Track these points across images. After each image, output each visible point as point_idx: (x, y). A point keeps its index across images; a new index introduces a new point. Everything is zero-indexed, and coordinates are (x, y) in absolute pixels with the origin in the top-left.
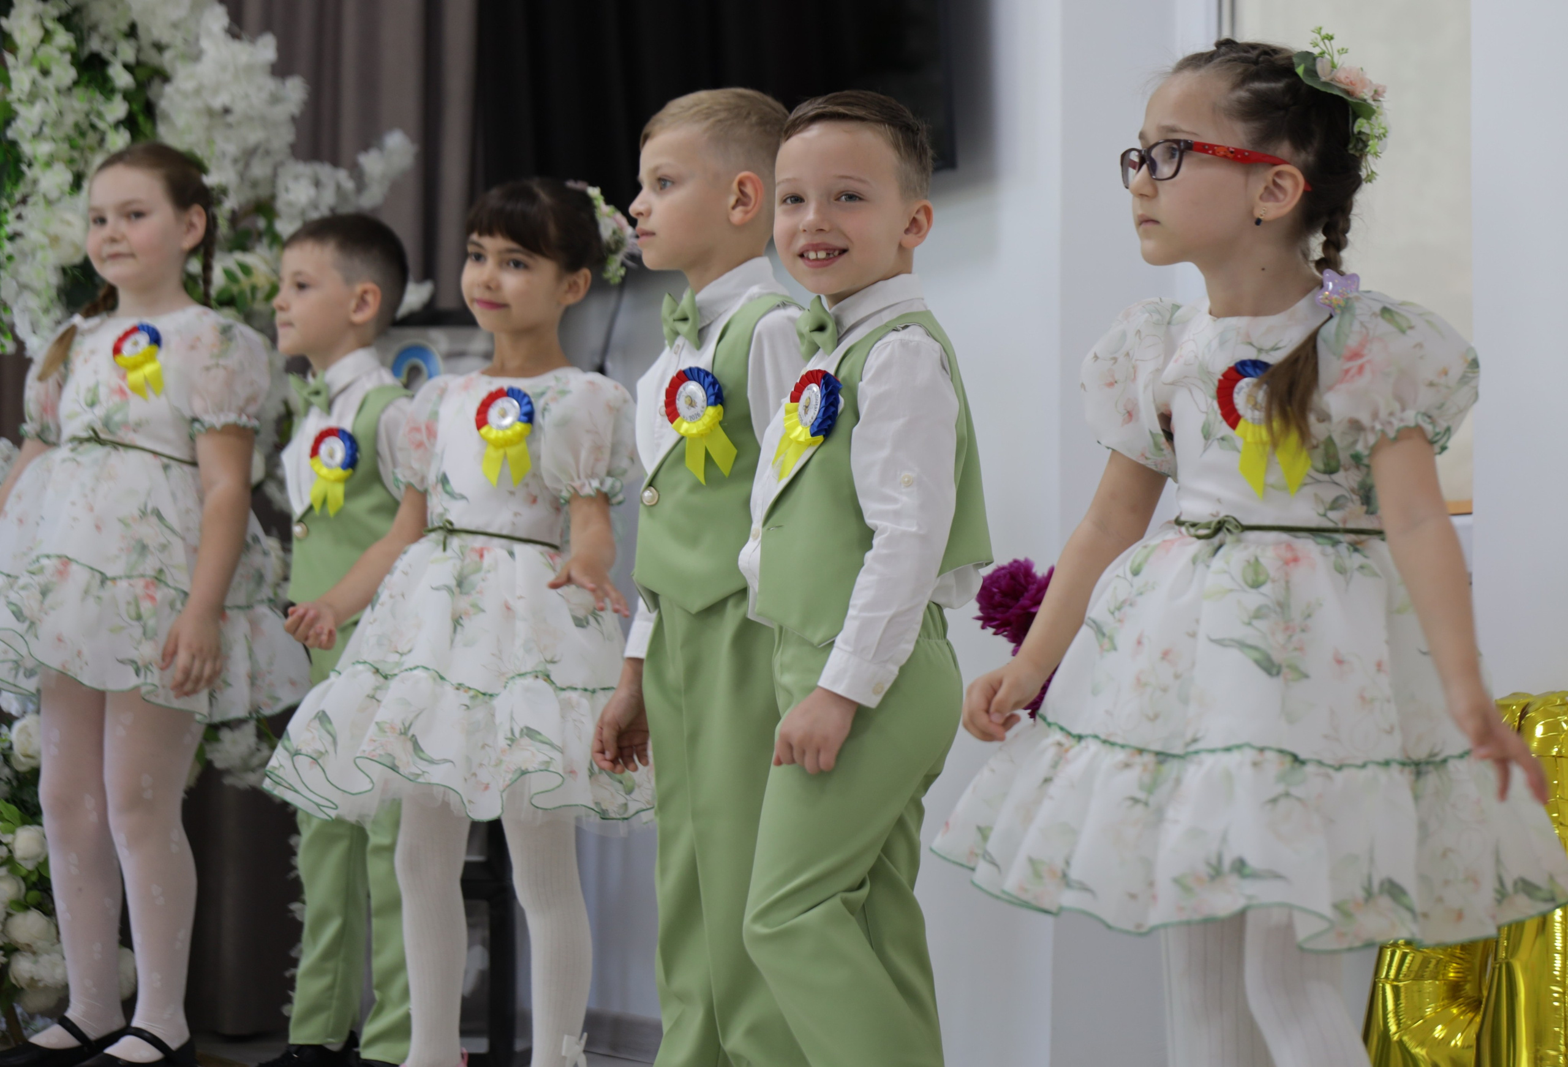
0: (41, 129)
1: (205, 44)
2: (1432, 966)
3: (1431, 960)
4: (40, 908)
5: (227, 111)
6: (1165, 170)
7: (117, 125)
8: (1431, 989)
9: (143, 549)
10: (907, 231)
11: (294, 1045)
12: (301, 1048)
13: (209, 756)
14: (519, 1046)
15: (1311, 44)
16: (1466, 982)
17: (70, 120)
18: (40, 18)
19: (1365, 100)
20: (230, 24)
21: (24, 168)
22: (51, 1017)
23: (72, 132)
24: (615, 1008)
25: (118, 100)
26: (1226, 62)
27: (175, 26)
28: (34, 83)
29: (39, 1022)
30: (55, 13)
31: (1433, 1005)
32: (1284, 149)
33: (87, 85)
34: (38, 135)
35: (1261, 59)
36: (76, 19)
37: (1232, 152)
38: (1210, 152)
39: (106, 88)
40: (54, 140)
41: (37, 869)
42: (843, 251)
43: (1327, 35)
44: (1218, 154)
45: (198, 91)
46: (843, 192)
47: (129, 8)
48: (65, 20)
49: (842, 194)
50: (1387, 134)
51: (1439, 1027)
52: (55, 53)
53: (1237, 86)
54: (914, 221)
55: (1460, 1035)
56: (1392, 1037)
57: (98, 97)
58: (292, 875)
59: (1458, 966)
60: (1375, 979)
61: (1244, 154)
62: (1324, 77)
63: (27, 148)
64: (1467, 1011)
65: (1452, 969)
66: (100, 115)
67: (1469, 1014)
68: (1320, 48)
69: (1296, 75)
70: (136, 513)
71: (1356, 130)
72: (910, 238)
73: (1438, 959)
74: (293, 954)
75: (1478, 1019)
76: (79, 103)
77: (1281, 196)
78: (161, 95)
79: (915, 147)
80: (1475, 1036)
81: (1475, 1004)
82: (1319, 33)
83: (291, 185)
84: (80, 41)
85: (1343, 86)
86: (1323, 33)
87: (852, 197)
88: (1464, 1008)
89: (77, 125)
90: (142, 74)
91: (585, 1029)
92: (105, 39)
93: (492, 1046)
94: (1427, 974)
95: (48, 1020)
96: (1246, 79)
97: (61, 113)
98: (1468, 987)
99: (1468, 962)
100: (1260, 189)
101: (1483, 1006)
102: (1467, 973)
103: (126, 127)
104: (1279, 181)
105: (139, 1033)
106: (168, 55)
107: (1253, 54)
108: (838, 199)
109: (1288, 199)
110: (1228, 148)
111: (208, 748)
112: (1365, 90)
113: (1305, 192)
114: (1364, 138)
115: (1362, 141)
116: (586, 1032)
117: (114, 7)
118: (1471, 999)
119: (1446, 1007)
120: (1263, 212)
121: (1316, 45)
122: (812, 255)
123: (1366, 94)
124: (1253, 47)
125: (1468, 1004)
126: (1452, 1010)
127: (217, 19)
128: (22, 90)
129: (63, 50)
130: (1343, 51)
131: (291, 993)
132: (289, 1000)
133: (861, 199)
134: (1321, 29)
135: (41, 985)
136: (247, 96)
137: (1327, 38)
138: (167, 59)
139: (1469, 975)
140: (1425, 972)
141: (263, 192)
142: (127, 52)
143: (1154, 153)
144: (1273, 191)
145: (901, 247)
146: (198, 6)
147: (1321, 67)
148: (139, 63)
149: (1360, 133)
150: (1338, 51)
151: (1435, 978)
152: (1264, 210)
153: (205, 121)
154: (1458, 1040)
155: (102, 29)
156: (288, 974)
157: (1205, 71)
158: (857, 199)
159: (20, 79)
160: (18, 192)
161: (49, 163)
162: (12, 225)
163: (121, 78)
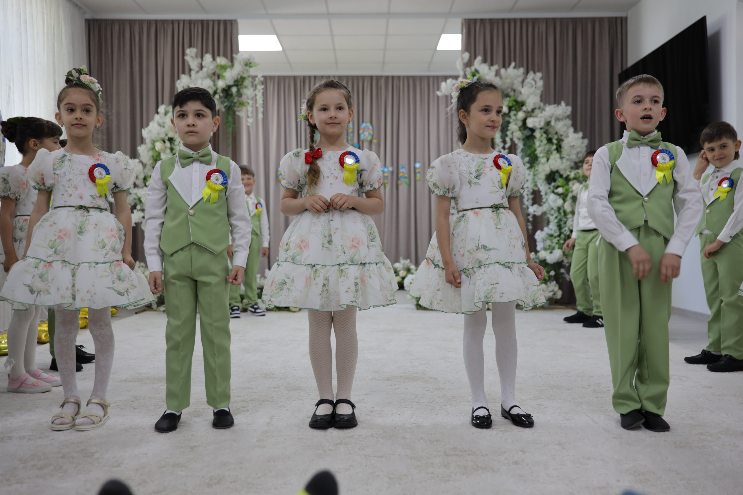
1: (570, 134)
5: (574, 146)
7: (555, 150)
17: (546, 149)
18: (540, 132)
21: (538, 158)
23: (546, 152)
25: (554, 145)
27: (564, 131)
33: (549, 143)
34: (541, 153)
39: (552, 143)
40: (543, 153)
45: (569, 143)
47: (556, 129)
52: (543, 138)
57: (551, 145)
63: (539, 155)
66: (551, 148)
76: (548, 147)
78: (562, 144)
90: (559, 140)
92: (552, 135)
97: (544, 148)
117: (553, 129)
127: (572, 130)
136: (577, 143)
138: (563, 138)
142: (556, 137)
153: (570, 148)
159: (537, 143)
160: (538, 162)
161: (543, 157)
162: (536, 168)
163: (555, 141)
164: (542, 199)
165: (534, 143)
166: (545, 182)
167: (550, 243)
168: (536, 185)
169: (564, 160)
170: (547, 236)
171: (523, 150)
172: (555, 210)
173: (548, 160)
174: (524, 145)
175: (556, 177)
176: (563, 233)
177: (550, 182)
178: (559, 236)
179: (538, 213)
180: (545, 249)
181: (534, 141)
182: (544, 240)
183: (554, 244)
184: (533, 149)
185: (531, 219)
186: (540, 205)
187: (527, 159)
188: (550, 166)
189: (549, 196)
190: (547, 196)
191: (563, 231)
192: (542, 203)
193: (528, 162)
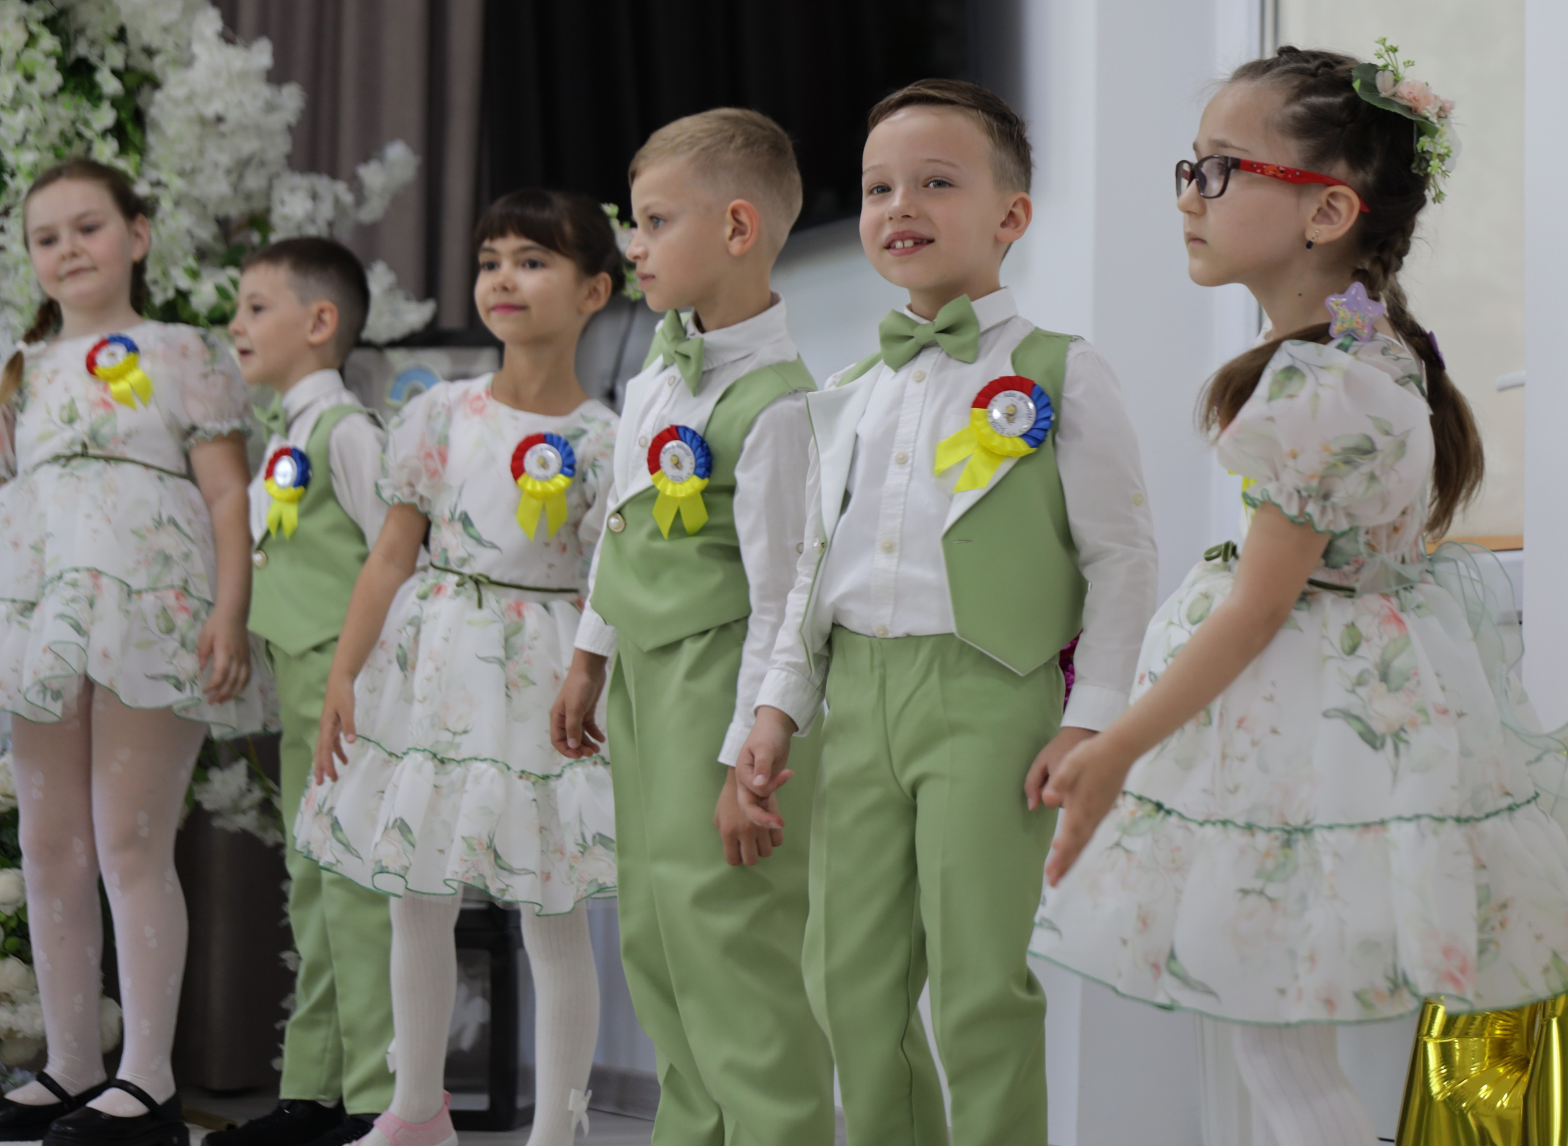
0: (24, 137)
1: (197, 49)
2: (1477, 1022)
3: (1476, 1016)
4: (19, 955)
6: (1215, 186)
7: (105, 134)
8: (1476, 1047)
9: (167, 559)
10: (1004, 225)
11: (284, 1100)
12: (293, 1103)
13: (198, 797)
14: (521, 1103)
15: (1376, 55)
16: (1513, 1040)
17: (55, 128)
18: (24, 20)
19: (1427, 118)
20: (224, 28)
21: (7, 178)
22: (30, 1070)
23: (57, 141)
24: (622, 1064)
25: (106, 106)
26: (1283, 73)
27: (166, 30)
28: (17, 89)
29: (18, 1076)
30: (40, 15)
31: (1478, 1064)
32: (1340, 169)
33: (74, 91)
35: (1320, 71)
36: (62, 22)
37: (1282, 172)
38: (1259, 171)
39: (93, 94)
40: (38, 148)
41: (16, 914)
42: (931, 241)
43: (1391, 46)
44: (1266, 173)
45: (190, 99)
46: (930, 178)
47: (118, 11)
48: (51, 24)
49: (930, 180)
50: (1451, 154)
51: (1485, 1087)
52: (41, 58)
53: (1290, 101)
54: (1011, 214)
55: (1506, 1095)
56: (1434, 1097)
57: (85, 104)
58: (284, 922)
59: (1505, 1023)
60: (1418, 1036)
61: (1295, 174)
62: (1385, 92)
63: (10, 158)
64: (1514, 1070)
65: (1499, 1026)
66: (87, 123)
67: (1516, 1074)
68: (1386, 60)
69: (1353, 89)
70: (150, 524)
71: (1419, 147)
72: (1007, 232)
73: (1484, 1016)
74: (285, 1005)
75: (1526, 1079)
76: (65, 111)
77: (1335, 218)
78: (151, 102)
79: (1012, 137)
80: (1521, 1096)
81: (1522, 1063)
82: (1384, 44)
83: (287, 197)
84: (67, 45)
85: (1405, 102)
86: (1388, 44)
87: (940, 184)
88: (1510, 1068)
89: (62, 134)
90: (131, 80)
91: (589, 1087)
92: (92, 43)
93: (493, 1103)
94: (1472, 1031)
95: (28, 1074)
96: (1304, 91)
97: (45, 120)
98: (1515, 1045)
99: (1515, 1018)
100: (1313, 211)
101: (1531, 1065)
102: (1515, 1030)
103: (113, 136)
104: (1333, 202)
105: (124, 1086)
106: (158, 61)
107: (1312, 65)
108: (927, 186)
109: (1342, 221)
110: (1278, 168)
111: (196, 788)
112: (1428, 107)
113: (1361, 212)
114: (1427, 156)
115: (1425, 158)
116: (591, 1089)
117: (102, 9)
118: (1519, 1058)
119: (1492, 1066)
120: (1315, 234)
121: (1380, 56)
122: (899, 244)
123: (1429, 111)
124: (1314, 55)
125: (1515, 1064)
126: (1498, 1069)
127: (210, 22)
128: (5, 96)
129: (48, 55)
130: (1409, 64)
131: (281, 1046)
132: (279, 1053)
133: (950, 185)
134: (1385, 39)
135: (20, 1036)
136: (241, 104)
137: (1391, 50)
138: (157, 64)
139: (1517, 1033)
140: (1470, 1029)
142: (116, 57)
143: (1204, 170)
144: (1325, 213)
145: (997, 241)
146: (189, 11)
147: (1383, 82)
148: (128, 69)
149: (1423, 152)
150: (1404, 64)
151: (1480, 1035)
152: (1316, 233)
153: (197, 129)
154: (1505, 1101)
155: (90, 33)
156: (278, 1026)
157: (1262, 83)
158: (947, 185)
163: (109, 84)
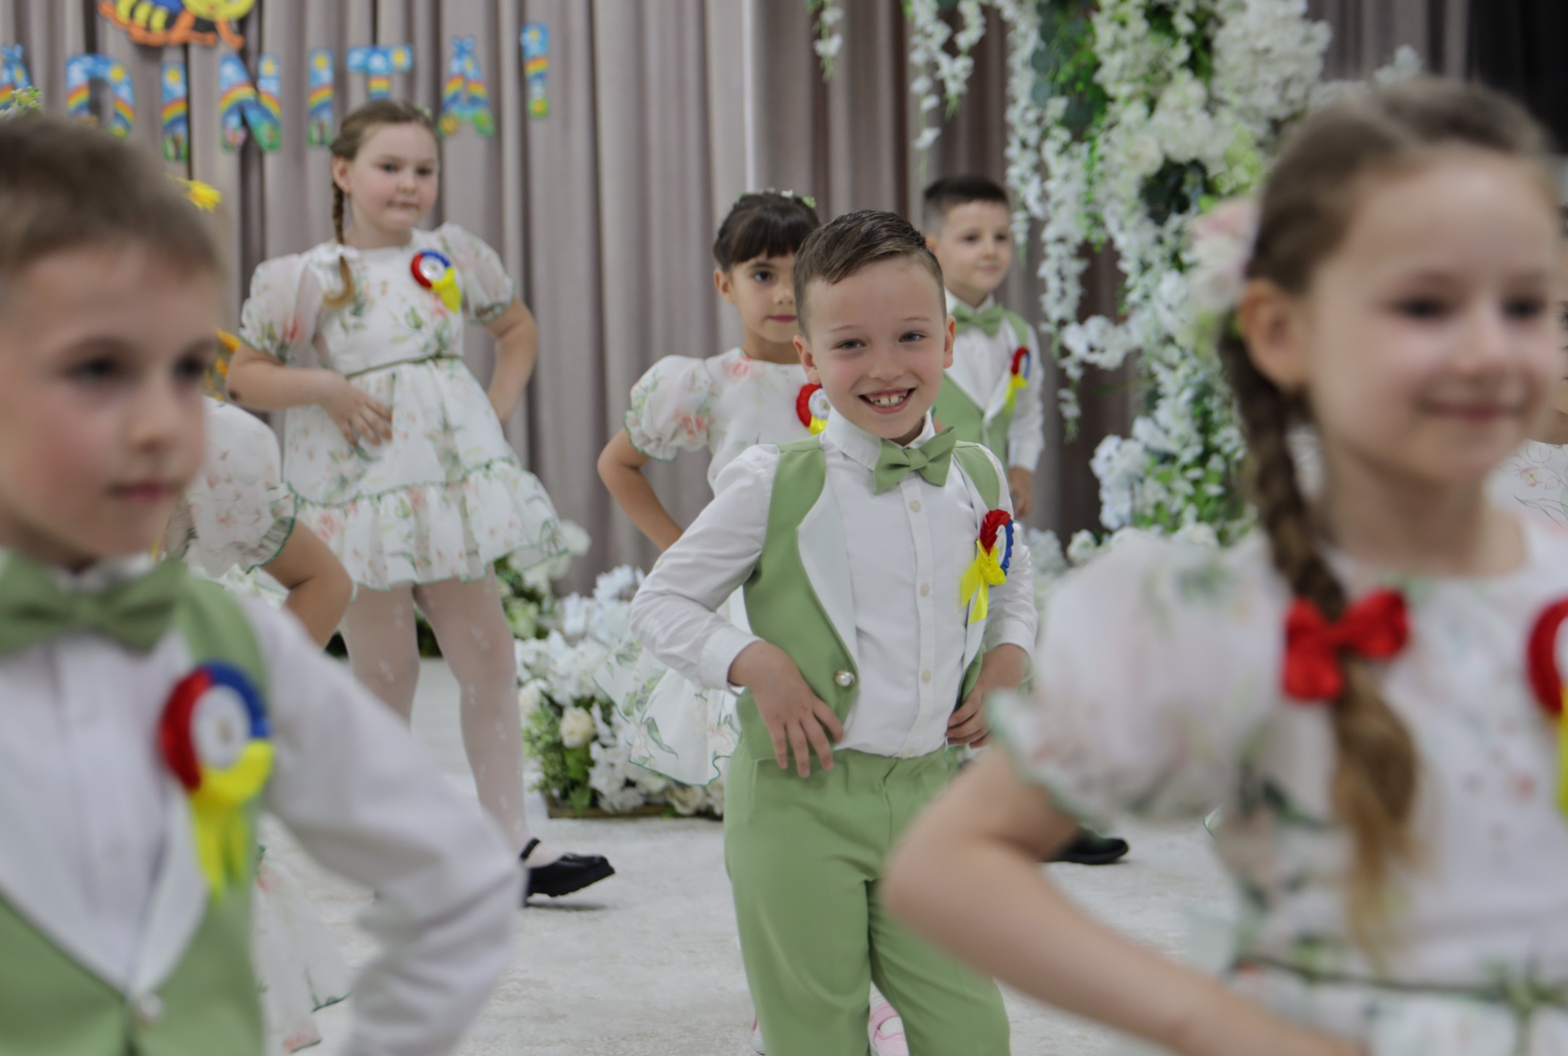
0: (1122, 73)
5: (1267, 51)
7: (1183, 64)
17: (1144, 61)
21: (1109, 104)
23: (1146, 71)
25: (1182, 44)
28: (1115, 35)
33: (1157, 33)
34: (1120, 80)
39: (1172, 34)
40: (1133, 80)
45: (1245, 36)
52: (1131, 9)
57: (1166, 42)
63: (1111, 89)
66: (1168, 58)
78: (1216, 36)
89: (1149, 65)
90: (1200, 20)
97: (1137, 57)
103: (1189, 66)
106: (1221, 6)
129: (1137, 7)
136: (1283, 39)
141: (1298, 107)
142: (1188, 3)
148: (1198, 11)
153: (1251, 58)
159: (1104, 31)
160: (1106, 121)
161: (1130, 99)
162: (1102, 148)
163: (1184, 25)
164: (1127, 291)
165: (1089, 31)
166: (1143, 209)
167: (1162, 495)
168: (1097, 221)
169: (1226, 116)
170: (1147, 461)
171: (1036, 61)
172: (1181, 349)
173: (1152, 105)
174: (1047, 33)
175: (1187, 189)
176: (1217, 450)
177: (1161, 207)
178: (1202, 460)
179: (1109, 359)
180: (1137, 520)
181: (1088, 19)
182: (1135, 481)
183: (1178, 503)
184: (1083, 58)
185: (1074, 373)
186: (1118, 319)
187: (1058, 106)
188: (1161, 143)
189: (1159, 280)
190: (1148, 279)
191: (1216, 439)
192: (1123, 310)
193: (1064, 122)
